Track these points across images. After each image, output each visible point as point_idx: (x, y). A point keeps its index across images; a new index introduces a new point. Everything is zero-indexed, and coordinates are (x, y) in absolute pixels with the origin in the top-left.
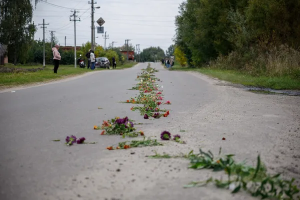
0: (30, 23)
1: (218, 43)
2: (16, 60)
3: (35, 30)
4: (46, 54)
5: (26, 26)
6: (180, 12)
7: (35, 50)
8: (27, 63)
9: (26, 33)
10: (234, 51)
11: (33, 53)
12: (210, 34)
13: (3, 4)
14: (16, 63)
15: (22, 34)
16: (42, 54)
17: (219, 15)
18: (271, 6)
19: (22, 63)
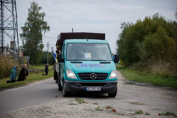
0: (41, 43)
1: (134, 57)
2: (33, 63)
3: (43, 47)
4: (49, 59)
5: (39, 45)
6: (119, 38)
7: (43, 57)
8: (38, 64)
9: (39, 48)
10: (140, 61)
11: (42, 59)
12: (130, 52)
13: (28, 34)
14: (33, 64)
15: (36, 49)
16: (47, 59)
17: (134, 43)
18: (155, 41)
19: (36, 64)
